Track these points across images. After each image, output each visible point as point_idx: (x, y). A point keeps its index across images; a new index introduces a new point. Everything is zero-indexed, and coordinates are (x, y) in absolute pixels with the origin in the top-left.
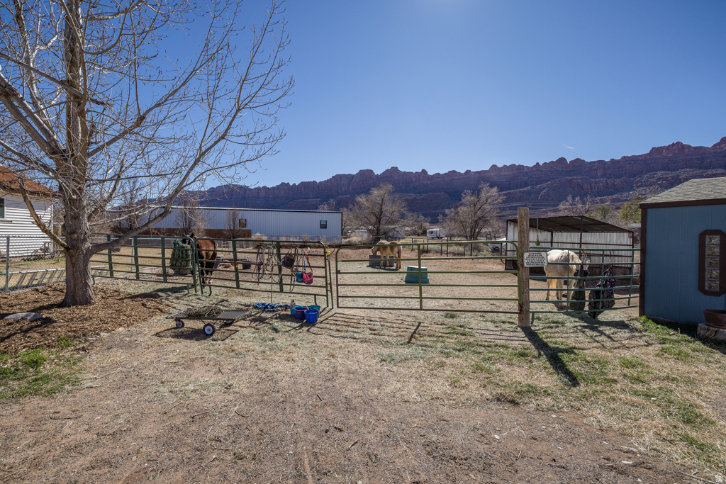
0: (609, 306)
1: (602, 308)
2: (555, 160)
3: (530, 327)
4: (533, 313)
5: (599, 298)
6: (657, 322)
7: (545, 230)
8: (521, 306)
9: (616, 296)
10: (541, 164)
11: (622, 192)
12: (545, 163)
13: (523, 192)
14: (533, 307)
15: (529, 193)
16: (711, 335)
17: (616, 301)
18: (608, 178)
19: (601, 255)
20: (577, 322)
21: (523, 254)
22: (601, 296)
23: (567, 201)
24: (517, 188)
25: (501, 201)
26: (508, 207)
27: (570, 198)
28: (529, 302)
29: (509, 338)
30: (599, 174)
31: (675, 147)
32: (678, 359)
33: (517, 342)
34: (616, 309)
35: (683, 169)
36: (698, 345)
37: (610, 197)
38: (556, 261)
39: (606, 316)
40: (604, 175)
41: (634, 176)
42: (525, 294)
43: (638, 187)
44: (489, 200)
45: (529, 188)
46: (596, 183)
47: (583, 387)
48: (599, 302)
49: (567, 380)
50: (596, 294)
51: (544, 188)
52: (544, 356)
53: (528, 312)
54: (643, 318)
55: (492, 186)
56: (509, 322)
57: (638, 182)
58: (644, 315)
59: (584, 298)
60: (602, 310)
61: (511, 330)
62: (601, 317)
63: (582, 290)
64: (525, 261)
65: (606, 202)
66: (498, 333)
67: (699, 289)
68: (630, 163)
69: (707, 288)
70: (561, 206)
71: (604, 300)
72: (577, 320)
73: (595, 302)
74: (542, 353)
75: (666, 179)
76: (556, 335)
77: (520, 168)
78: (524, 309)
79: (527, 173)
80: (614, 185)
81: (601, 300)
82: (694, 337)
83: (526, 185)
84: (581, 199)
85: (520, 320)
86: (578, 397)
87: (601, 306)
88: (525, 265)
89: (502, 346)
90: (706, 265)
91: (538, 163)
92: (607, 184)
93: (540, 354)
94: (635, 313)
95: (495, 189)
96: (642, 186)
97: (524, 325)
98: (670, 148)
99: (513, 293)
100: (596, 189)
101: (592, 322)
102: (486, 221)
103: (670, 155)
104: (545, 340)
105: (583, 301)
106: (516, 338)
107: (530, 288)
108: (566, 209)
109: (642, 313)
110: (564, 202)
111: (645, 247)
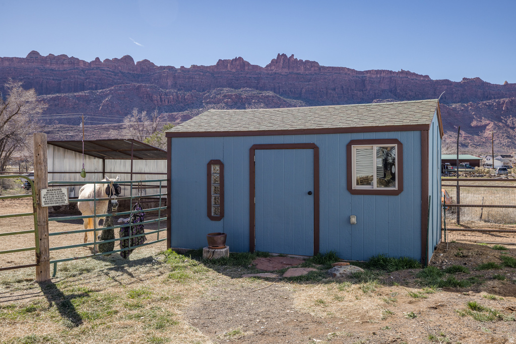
0: (140, 242)
1: (132, 246)
2: (119, 58)
3: (50, 280)
4: (55, 263)
5: (128, 235)
6: (179, 252)
7: (95, 156)
8: (38, 256)
9: (146, 231)
10: (102, 60)
11: (192, 108)
12: (107, 60)
13: (79, 98)
14: (53, 255)
15: (87, 100)
16: (210, 256)
17: (146, 236)
18: (179, 90)
19: (158, 187)
20: (107, 266)
21: (39, 191)
22: (131, 232)
23: (133, 116)
24: (69, 91)
25: (41, 111)
26: (57, 119)
27: (135, 112)
28: (48, 250)
29: (20, 297)
30: (170, 84)
31: (238, 62)
32: (178, 282)
33: (28, 300)
34: (147, 244)
35: (244, 87)
36: (202, 267)
37: (181, 114)
38: (89, 197)
39: (137, 254)
40: (174, 86)
41: (204, 90)
42: (43, 241)
43: (207, 103)
44: (22, 109)
45: (86, 93)
46: (166, 94)
47: (85, 325)
48: (128, 240)
49: (70, 322)
50: (125, 231)
51: (107, 95)
52: (55, 306)
53: (48, 262)
54: (170, 250)
55: (26, 87)
56: (27, 280)
57: (208, 97)
58: (170, 247)
59: (113, 237)
60: (132, 248)
61: (25, 287)
62: (133, 257)
63: (110, 228)
64: (43, 200)
65: (177, 119)
66: (8, 295)
67: (208, 216)
68: (200, 75)
69: (213, 214)
70: (126, 122)
71: (134, 237)
72: (108, 263)
73: (124, 240)
74: (53, 303)
75: (230, 97)
76: (77, 283)
77: (74, 61)
78: (42, 259)
79: (83, 71)
80: (185, 99)
81: (130, 237)
82: (199, 261)
83: (83, 89)
84: (148, 114)
85: (39, 273)
86: (77, 334)
87: (130, 243)
88: (43, 205)
89: (8, 307)
90: (212, 193)
91: (97, 59)
92: (178, 97)
93: (51, 305)
94: (164, 246)
95: (31, 92)
96: (210, 103)
97: (43, 279)
98: (234, 63)
99: (30, 241)
100: (167, 102)
101: (121, 263)
102: (19, 140)
103: (234, 71)
104: (61, 290)
105: (111, 241)
106: (29, 296)
107: (50, 232)
108: (131, 126)
109: (169, 246)
110: (129, 116)
111: (171, 178)
